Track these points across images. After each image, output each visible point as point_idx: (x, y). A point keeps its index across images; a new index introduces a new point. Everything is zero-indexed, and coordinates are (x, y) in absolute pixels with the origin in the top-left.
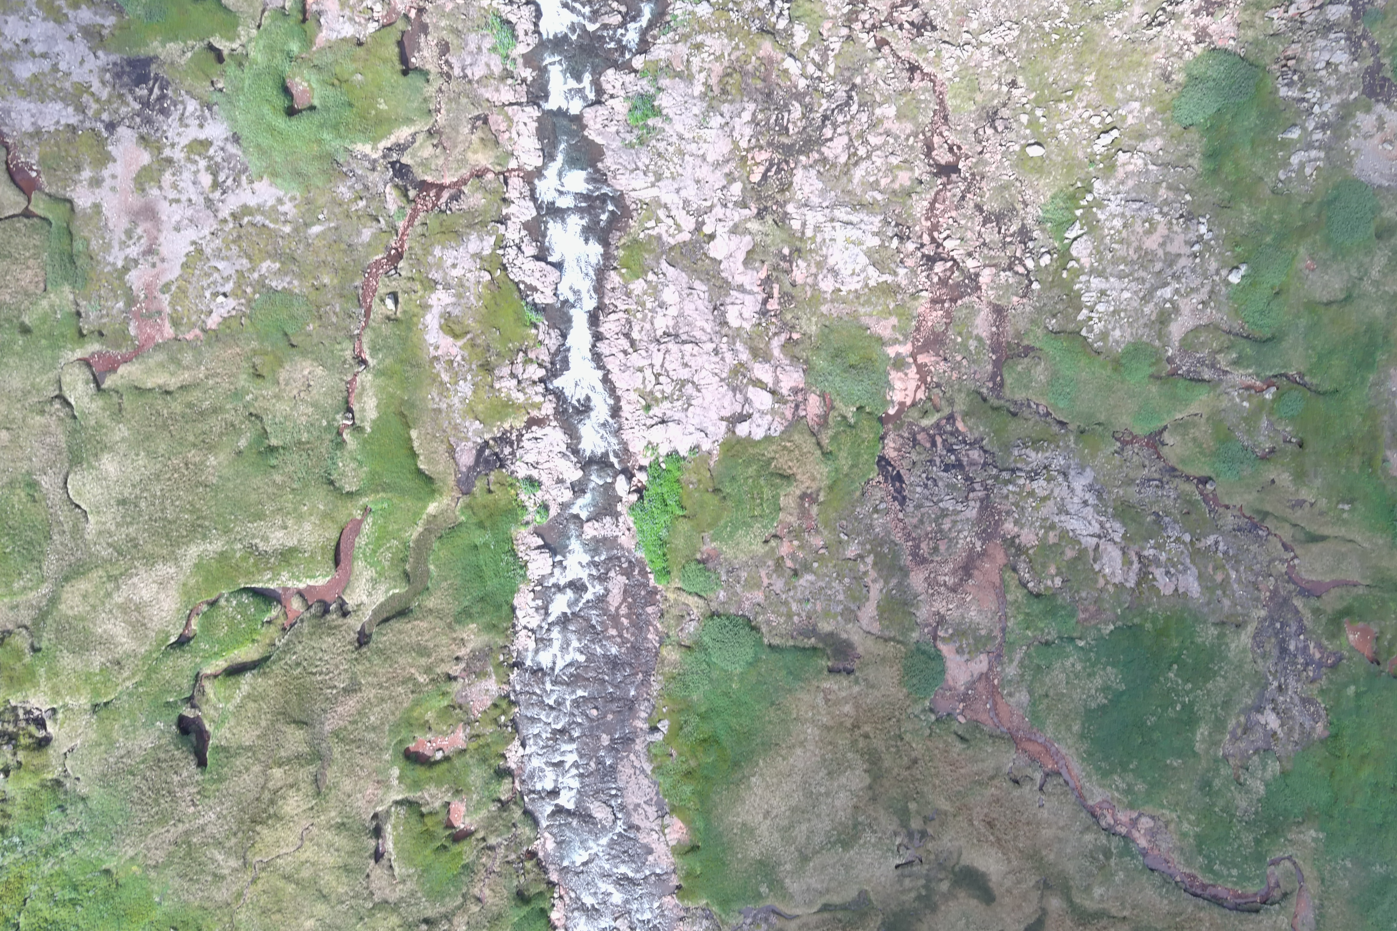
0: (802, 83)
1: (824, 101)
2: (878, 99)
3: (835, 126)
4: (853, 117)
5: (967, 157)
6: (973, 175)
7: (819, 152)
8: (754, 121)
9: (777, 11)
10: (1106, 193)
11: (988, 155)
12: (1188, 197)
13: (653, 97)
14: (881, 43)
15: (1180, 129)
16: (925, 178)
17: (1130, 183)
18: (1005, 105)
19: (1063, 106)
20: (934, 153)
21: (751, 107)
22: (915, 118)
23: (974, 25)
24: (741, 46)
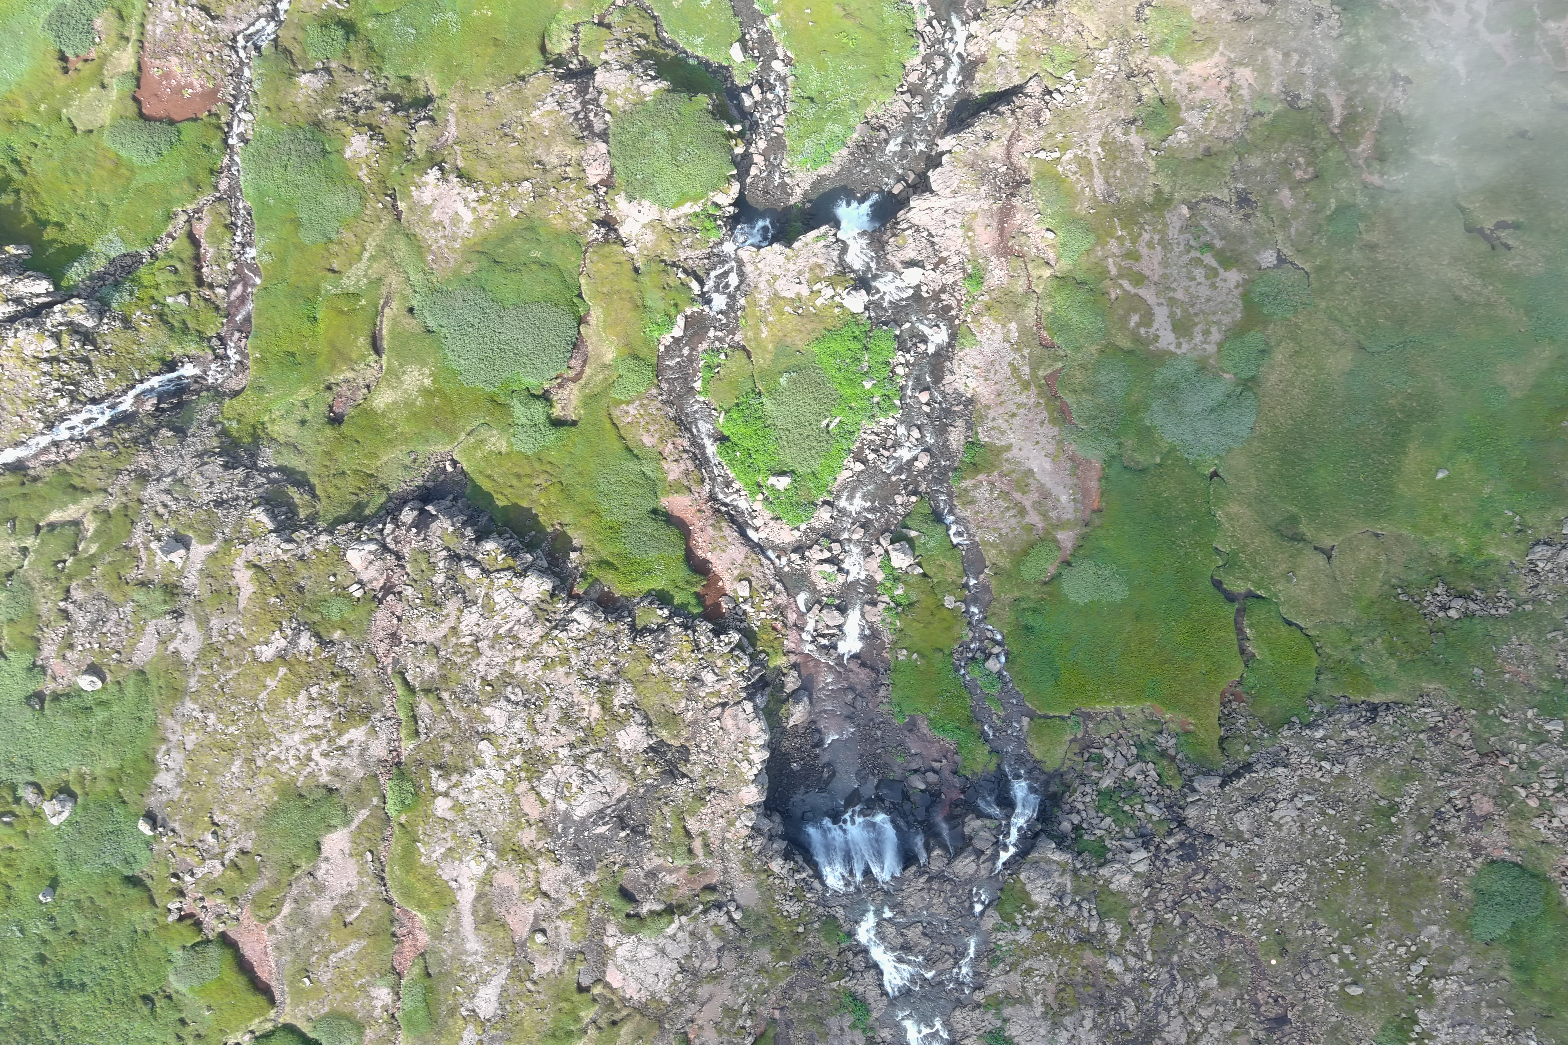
0: (1128, 979)
1: (1151, 989)
2: (1198, 971)
3: (1168, 1010)
4: (1181, 997)
5: (1293, 1006)
6: (1303, 1022)
7: (1160, 1038)
8: (1095, 1026)
9: (1086, 915)
10: (1433, 1022)
11: (1311, 1001)
12: (1509, 1012)
13: (1002, 1029)
14: (1186, 918)
15: (1483, 946)
16: (1262, 1035)
17: (1452, 1007)
18: (1312, 947)
19: (1367, 940)
20: (1263, 1009)
21: (1089, 1013)
22: (1236, 983)
23: (1264, 877)
24: (1066, 961)
